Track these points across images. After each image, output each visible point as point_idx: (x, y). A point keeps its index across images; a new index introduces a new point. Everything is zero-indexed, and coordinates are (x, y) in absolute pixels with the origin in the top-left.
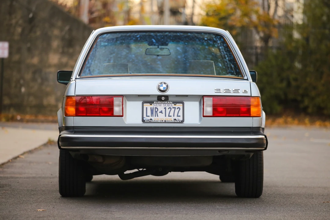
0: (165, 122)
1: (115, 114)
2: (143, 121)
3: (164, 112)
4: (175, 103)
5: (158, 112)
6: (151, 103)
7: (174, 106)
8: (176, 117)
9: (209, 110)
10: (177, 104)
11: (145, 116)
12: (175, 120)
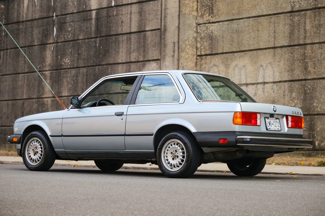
0: (275, 130)
1: (258, 124)
2: (267, 129)
3: (273, 124)
4: (277, 119)
5: (271, 124)
6: (268, 118)
7: (276, 121)
8: (278, 128)
9: (290, 124)
10: (277, 120)
11: (267, 126)
12: (278, 129)
